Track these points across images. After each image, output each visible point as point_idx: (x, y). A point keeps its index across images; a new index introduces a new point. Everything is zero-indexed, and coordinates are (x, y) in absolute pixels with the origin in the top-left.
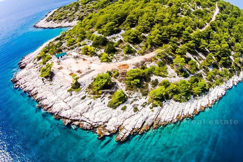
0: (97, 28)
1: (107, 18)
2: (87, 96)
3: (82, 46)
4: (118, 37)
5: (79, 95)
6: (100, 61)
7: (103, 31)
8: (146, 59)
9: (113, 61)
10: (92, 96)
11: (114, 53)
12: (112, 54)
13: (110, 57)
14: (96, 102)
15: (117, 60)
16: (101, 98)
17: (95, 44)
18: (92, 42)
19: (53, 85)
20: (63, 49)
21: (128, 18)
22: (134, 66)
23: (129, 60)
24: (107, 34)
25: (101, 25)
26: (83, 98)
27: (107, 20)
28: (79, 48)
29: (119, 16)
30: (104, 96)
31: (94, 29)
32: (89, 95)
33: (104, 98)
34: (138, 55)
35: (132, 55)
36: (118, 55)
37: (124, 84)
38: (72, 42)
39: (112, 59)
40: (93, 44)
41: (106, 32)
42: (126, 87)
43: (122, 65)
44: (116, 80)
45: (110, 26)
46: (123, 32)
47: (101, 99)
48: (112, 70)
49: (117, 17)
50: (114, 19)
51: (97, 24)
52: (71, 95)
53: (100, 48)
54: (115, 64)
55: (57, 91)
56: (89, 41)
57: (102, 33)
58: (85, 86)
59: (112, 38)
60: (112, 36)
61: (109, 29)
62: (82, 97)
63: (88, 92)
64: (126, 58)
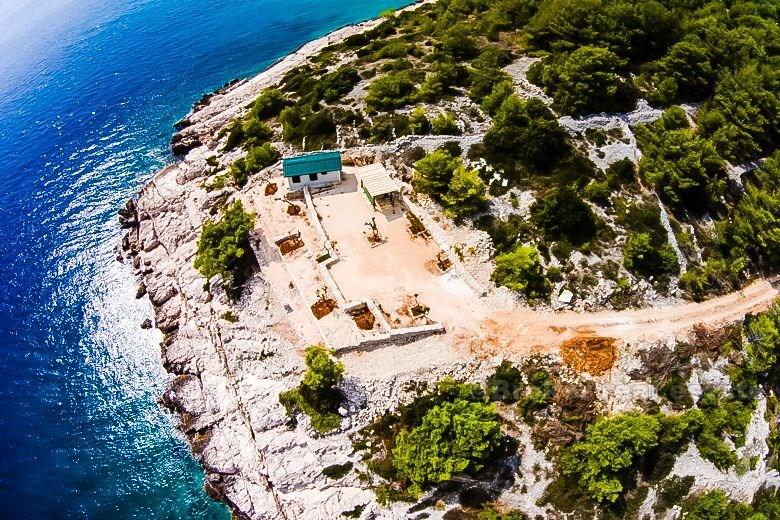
0: (530, 42)
1: (585, 14)
2: (357, 471)
3: (434, 133)
4: (616, 133)
5: (322, 444)
6: (491, 268)
7: (557, 79)
8: (700, 332)
9: (553, 297)
10: (377, 480)
11: (576, 244)
12: (564, 243)
13: (548, 260)
14: (384, 511)
15: (574, 298)
16: (412, 505)
17: (498, 150)
18: (489, 124)
19: (235, 325)
20: (343, 123)
21: (679, 56)
22: (637, 364)
23: (628, 315)
24: (570, 103)
25: (553, 37)
26: (335, 472)
27: (586, 25)
28: (414, 145)
29: (637, 24)
30: (427, 503)
31: (517, 40)
32: (363, 468)
33: (427, 510)
34: (679, 292)
35: (652, 282)
36: (593, 260)
37: (550, 465)
38: (393, 96)
39: (555, 277)
40: (490, 139)
41: (571, 89)
42: (550, 480)
43: (590, 343)
44: (524, 427)
45: (597, 68)
46: (645, 113)
47: (411, 511)
48: (531, 362)
49: (630, 27)
50: (617, 29)
51: (537, 23)
52: (292, 424)
53: (515, 179)
54: (561, 320)
55: (245, 364)
56: (473, 114)
57: (547, 84)
58: (362, 412)
59: (589, 131)
60: (591, 122)
61: (586, 81)
62: (331, 460)
63: (369, 451)
64: (623, 299)
